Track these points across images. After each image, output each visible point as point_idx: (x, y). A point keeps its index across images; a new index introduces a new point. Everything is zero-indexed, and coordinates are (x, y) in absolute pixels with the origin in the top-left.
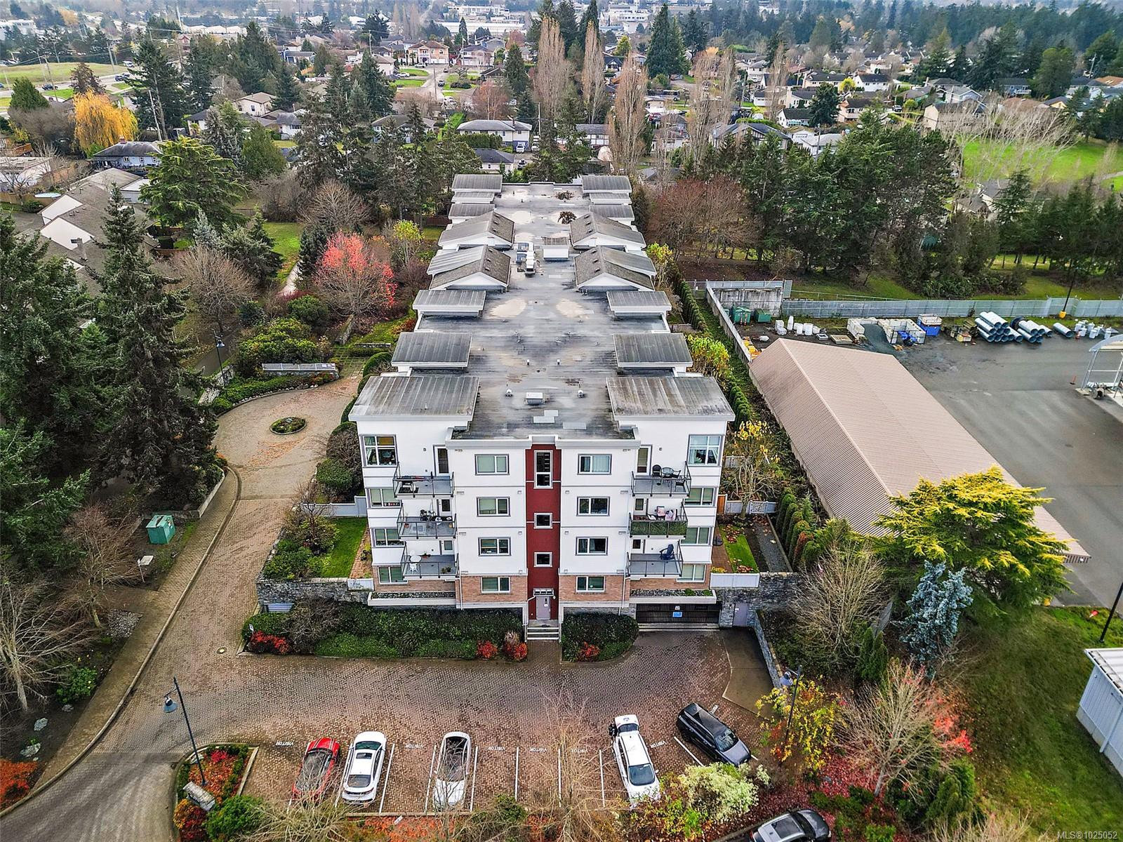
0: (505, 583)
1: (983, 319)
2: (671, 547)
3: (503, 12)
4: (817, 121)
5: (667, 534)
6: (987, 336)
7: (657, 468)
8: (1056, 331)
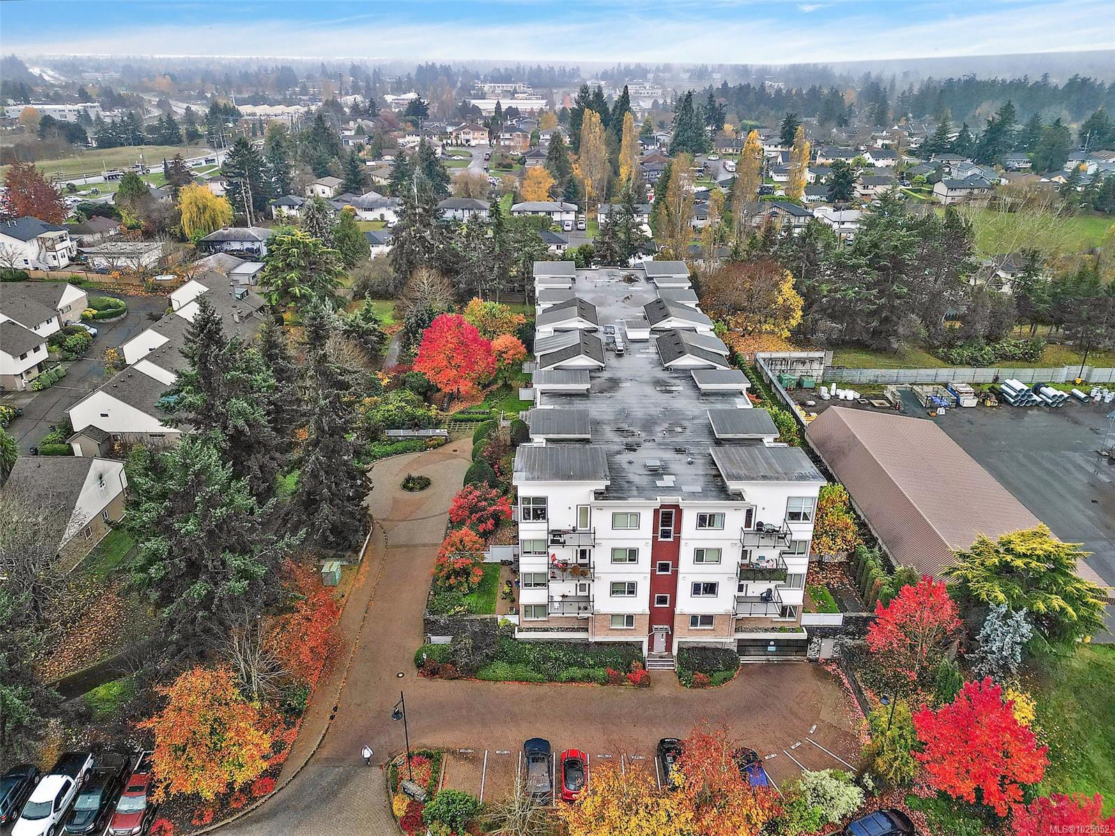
0: (630, 619)
1: (1008, 386)
2: (770, 591)
3: (526, 89)
4: (835, 197)
5: (770, 580)
6: (1013, 401)
7: (760, 524)
8: (1073, 396)
